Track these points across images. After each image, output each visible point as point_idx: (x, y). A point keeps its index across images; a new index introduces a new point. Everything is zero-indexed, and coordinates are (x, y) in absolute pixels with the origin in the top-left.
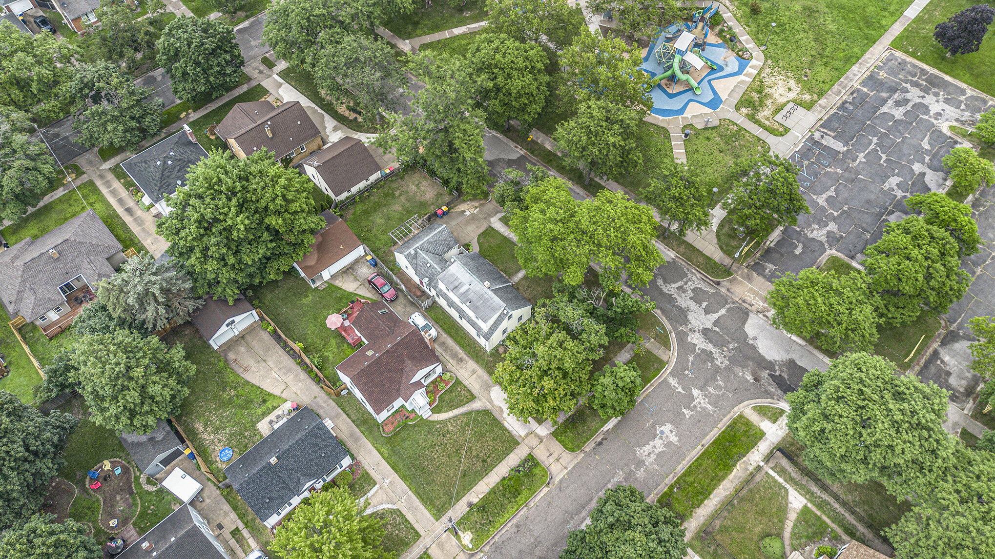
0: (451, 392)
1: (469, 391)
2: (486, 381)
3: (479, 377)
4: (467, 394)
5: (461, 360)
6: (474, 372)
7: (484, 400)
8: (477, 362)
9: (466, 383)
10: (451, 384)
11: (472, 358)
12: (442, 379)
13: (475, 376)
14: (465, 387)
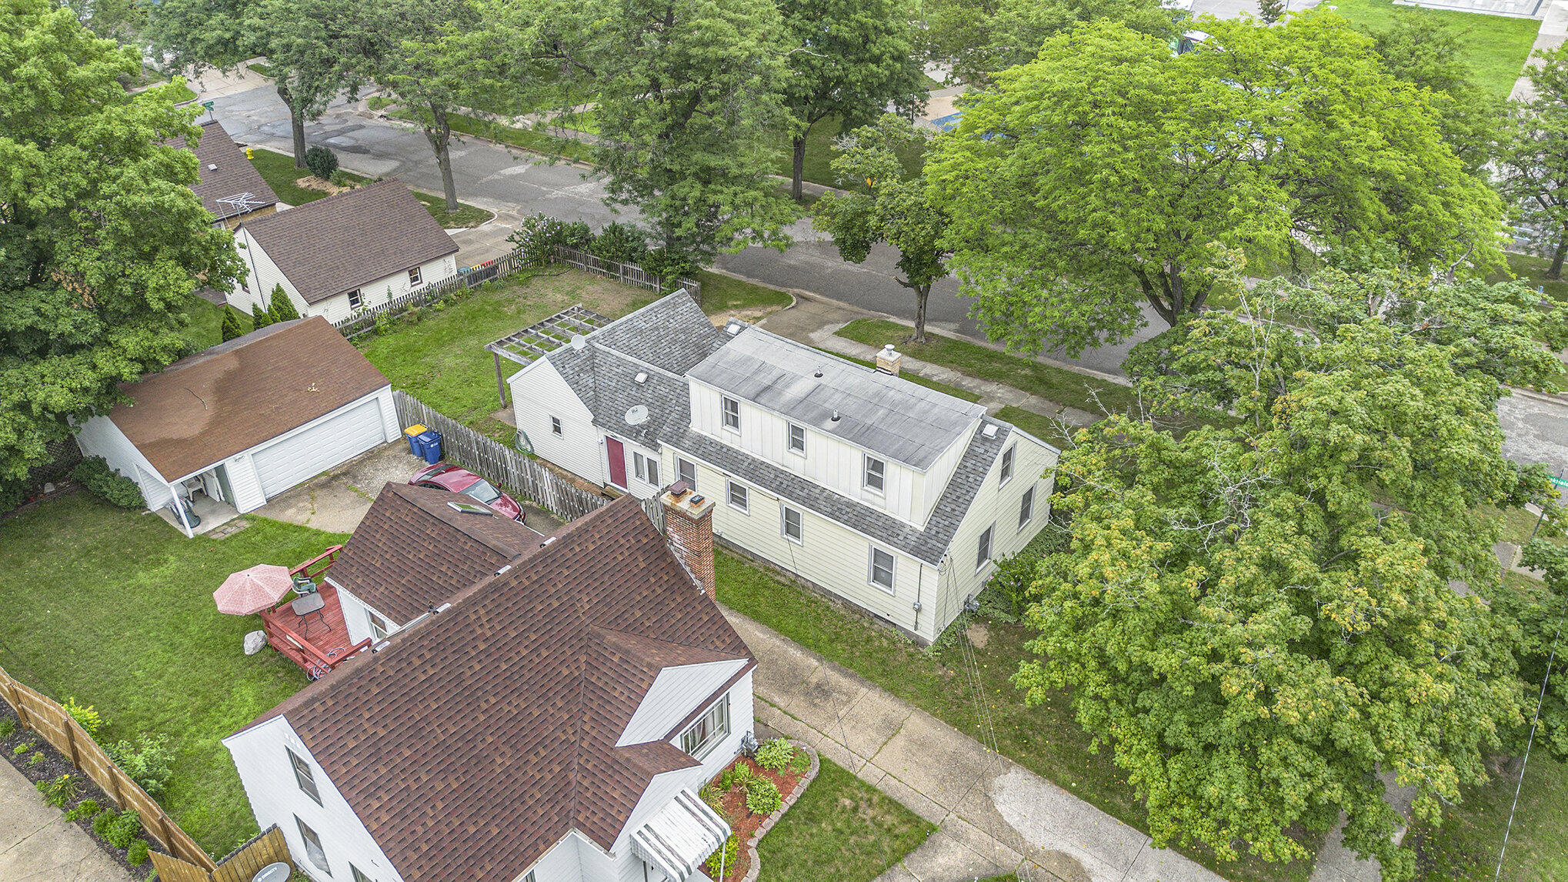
0: (811, 818)
1: (892, 804)
2: (954, 758)
3: (923, 744)
4: (889, 820)
5: (822, 691)
6: (892, 729)
7: (974, 834)
8: (893, 691)
9: (869, 773)
10: (805, 783)
11: (867, 678)
12: (758, 768)
13: (899, 741)
14: (871, 789)
